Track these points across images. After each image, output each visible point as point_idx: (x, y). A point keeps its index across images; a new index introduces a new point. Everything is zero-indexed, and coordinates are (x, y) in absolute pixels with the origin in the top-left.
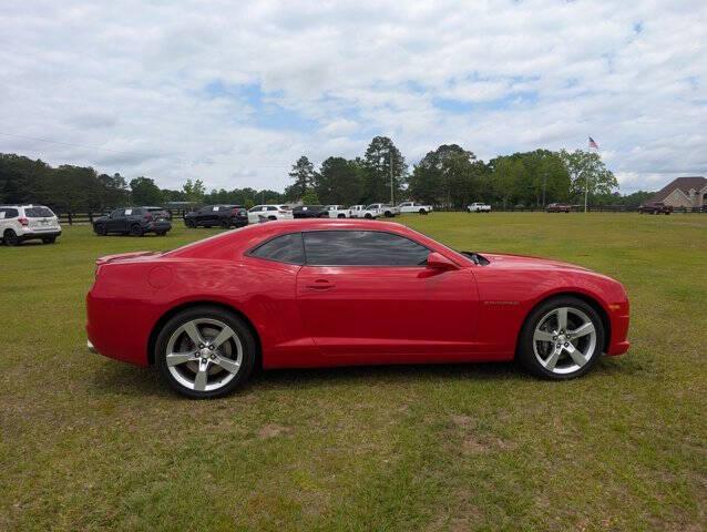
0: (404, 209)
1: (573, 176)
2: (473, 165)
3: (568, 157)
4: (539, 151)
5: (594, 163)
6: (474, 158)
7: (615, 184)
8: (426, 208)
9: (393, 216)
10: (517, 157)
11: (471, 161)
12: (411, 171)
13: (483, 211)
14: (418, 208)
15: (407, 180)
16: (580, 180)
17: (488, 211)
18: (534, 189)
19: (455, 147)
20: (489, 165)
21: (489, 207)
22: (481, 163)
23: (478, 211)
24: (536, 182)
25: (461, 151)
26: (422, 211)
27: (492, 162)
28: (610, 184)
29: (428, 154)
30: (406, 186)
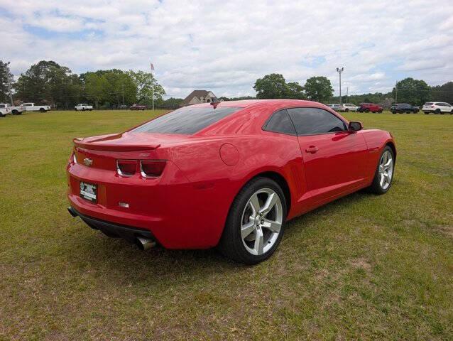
0: (28, 108)
1: (139, 87)
2: (70, 77)
3: (135, 75)
4: (115, 70)
5: (151, 80)
6: (70, 72)
7: (164, 93)
8: (45, 108)
9: (20, 113)
10: (100, 73)
11: (68, 74)
12: (16, 79)
13: (87, 109)
14: (38, 108)
15: (14, 86)
16: (144, 90)
17: (91, 110)
18: (115, 95)
19: (52, 63)
20: (80, 77)
21: (91, 107)
22: (75, 76)
23: (83, 110)
24: (117, 90)
25: (58, 66)
26: (42, 110)
27: (82, 76)
28: (161, 93)
29: (32, 67)
30: (13, 90)
